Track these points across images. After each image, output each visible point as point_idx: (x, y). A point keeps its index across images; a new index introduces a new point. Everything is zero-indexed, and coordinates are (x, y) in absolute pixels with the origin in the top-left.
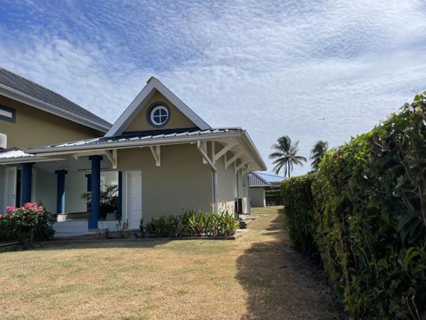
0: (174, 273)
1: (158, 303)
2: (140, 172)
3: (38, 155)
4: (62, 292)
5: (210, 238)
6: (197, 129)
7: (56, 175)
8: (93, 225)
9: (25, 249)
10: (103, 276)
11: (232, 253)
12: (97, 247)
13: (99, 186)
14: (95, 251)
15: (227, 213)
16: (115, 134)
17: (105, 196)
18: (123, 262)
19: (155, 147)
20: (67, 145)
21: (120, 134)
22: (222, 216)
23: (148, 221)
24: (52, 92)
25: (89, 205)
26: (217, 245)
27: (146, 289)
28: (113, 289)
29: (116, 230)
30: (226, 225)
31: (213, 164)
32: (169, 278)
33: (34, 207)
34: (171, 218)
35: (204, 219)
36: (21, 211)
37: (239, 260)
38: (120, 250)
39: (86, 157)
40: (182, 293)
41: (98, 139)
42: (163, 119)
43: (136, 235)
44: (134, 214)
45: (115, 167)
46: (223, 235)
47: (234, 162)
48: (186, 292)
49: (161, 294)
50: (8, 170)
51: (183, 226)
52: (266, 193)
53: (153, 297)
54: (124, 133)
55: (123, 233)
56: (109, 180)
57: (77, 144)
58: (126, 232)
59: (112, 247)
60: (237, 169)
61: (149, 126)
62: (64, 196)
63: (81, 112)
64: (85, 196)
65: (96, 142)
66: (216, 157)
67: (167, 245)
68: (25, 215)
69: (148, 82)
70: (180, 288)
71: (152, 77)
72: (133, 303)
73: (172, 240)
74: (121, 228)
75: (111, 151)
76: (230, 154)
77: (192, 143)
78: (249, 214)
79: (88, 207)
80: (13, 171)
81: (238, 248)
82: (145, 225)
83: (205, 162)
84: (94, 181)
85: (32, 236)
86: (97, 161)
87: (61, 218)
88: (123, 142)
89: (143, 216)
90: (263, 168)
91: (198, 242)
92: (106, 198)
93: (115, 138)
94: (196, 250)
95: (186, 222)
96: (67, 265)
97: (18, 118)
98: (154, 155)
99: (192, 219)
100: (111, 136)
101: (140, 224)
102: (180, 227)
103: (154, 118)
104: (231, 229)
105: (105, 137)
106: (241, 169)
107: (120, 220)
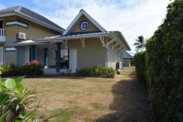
2: (76, 50)
3: (37, 42)
5: (104, 77)
6: (100, 31)
7: (44, 50)
8: (58, 71)
9: (33, 77)
13: (60, 55)
15: (112, 67)
16: (67, 33)
17: (62, 59)
19: (82, 39)
20: (48, 38)
22: (109, 69)
23: (79, 69)
25: (56, 63)
26: (107, 80)
28: (65, 92)
29: (67, 73)
30: (111, 72)
31: (107, 47)
33: (36, 62)
34: (88, 69)
35: (102, 70)
36: (31, 63)
38: (68, 79)
39: (55, 43)
41: (59, 36)
42: (86, 27)
44: (74, 67)
45: (66, 47)
46: (110, 76)
47: (116, 46)
50: (26, 47)
52: (131, 61)
54: (70, 33)
56: (64, 53)
57: (52, 37)
58: (71, 73)
59: (65, 78)
60: (117, 49)
61: (81, 30)
62: (47, 58)
64: (55, 59)
66: (108, 44)
68: (33, 65)
69: (80, 11)
71: (82, 9)
73: (88, 77)
75: (65, 41)
76: (114, 43)
77: (97, 38)
78: (122, 69)
80: (28, 48)
82: (78, 71)
83: (103, 46)
84: (58, 53)
85: (36, 73)
86: (59, 45)
87: (46, 67)
88: (69, 37)
89: (77, 67)
90: (129, 49)
91: (99, 78)
94: (98, 81)
95: (94, 70)
96: (48, 83)
98: (82, 43)
99: (97, 69)
100: (65, 34)
101: (76, 70)
102: (92, 72)
103: (83, 27)
104: (113, 74)
105: (63, 34)
106: (119, 50)
107: (68, 69)
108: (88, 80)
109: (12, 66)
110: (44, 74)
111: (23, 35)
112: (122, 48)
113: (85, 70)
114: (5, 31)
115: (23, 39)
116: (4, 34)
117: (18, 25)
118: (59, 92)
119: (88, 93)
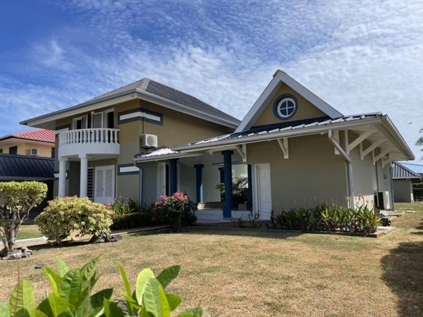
0: (311, 266)
1: (296, 294)
2: (268, 165)
3: (181, 152)
4: (210, 272)
5: (346, 233)
6: (327, 118)
7: (195, 169)
8: (227, 214)
9: (175, 232)
10: (242, 262)
11: (374, 251)
12: (233, 235)
13: (231, 179)
14: (232, 238)
15: (366, 208)
16: (244, 129)
17: (236, 187)
18: (258, 250)
19: (282, 140)
20: (203, 142)
21: (249, 129)
22: (360, 211)
23: (278, 213)
24: (189, 96)
25: (223, 196)
26: (356, 241)
27: (283, 278)
28: (252, 274)
29: (248, 220)
30: (365, 221)
31: (347, 155)
32: (305, 271)
33: (180, 196)
34: (302, 211)
35: (338, 213)
36: (171, 199)
37: (384, 260)
38: (255, 239)
39: (219, 152)
40: (320, 287)
41: (229, 135)
42: (290, 111)
43: (267, 226)
44: (264, 205)
45: (245, 160)
46: (362, 231)
47: (371, 152)
48: (325, 287)
50: (159, 165)
51: (315, 220)
52: (414, 186)
53: (291, 286)
54: (252, 128)
55: (256, 223)
56: (240, 173)
57: (212, 140)
58: (257, 222)
59: (247, 235)
60: (375, 159)
61: (276, 118)
62: (202, 187)
63: (213, 111)
64: (219, 187)
65: (228, 138)
66: (350, 147)
67: (300, 237)
68: (175, 203)
69: (274, 76)
70: (319, 281)
71: (278, 70)
72: (273, 290)
73: (304, 233)
74: (252, 218)
75: (241, 146)
76: (366, 144)
77: (322, 133)
78: (393, 210)
79: (222, 197)
80: (163, 166)
81: (381, 247)
82: (275, 216)
83: (337, 153)
84: (226, 174)
85: (179, 221)
86: (228, 154)
87: (200, 207)
88: (252, 137)
89: (273, 207)
90: (410, 157)
91: (333, 237)
92: (238, 189)
93: (245, 133)
94: (332, 246)
95: (318, 216)
96: (211, 249)
97: (165, 122)
98: (283, 149)
99: (325, 213)
100: (241, 131)
101: (270, 215)
102: (312, 220)
103: (281, 111)
104: (372, 225)
105: (235, 132)
106: (381, 159)
107: (251, 211)
108: (305, 241)
109: (132, 205)
110: (197, 222)
111: (152, 139)
112: (387, 155)
113: (294, 213)
114: (118, 132)
115: (152, 147)
116: (116, 139)
117: (143, 119)
118: (238, 273)
119: (314, 281)
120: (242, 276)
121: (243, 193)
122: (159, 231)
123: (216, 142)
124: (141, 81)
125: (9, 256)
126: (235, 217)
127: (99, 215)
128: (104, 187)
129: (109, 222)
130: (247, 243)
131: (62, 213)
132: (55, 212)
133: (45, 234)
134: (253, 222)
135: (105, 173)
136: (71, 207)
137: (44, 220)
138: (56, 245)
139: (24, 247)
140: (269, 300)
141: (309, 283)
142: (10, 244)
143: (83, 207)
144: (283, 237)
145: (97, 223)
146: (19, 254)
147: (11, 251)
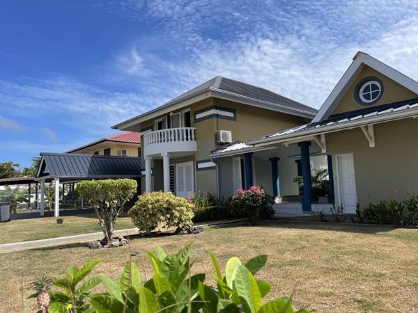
0: (406, 263)
1: (390, 292)
2: (352, 154)
3: (256, 146)
4: (291, 265)
7: (270, 162)
8: (307, 208)
9: (253, 225)
10: (326, 256)
12: (315, 229)
13: (309, 171)
14: (314, 232)
16: (322, 118)
17: (315, 180)
18: (344, 245)
19: (367, 127)
20: (278, 134)
21: (327, 118)
23: (365, 206)
24: (261, 89)
27: (374, 275)
28: (338, 270)
29: (331, 214)
32: (400, 268)
33: (256, 189)
34: (393, 205)
36: (248, 193)
38: (339, 233)
39: (295, 143)
41: (305, 126)
42: (375, 95)
43: (353, 220)
44: (348, 196)
45: (324, 151)
49: (393, 283)
50: (234, 159)
51: (409, 212)
54: (331, 116)
55: (339, 217)
56: (319, 165)
57: (287, 132)
58: (341, 215)
59: (330, 229)
61: (360, 105)
62: (278, 181)
63: (287, 102)
64: (296, 180)
65: (304, 129)
67: (393, 232)
68: (252, 196)
69: (354, 59)
72: (363, 287)
73: (396, 227)
74: (335, 212)
75: (319, 136)
77: (414, 117)
79: (300, 190)
80: (238, 161)
82: (362, 209)
84: (304, 166)
85: (257, 214)
86: (305, 147)
87: (278, 200)
88: (331, 126)
89: (359, 200)
92: (317, 182)
93: (323, 123)
96: (291, 242)
97: (238, 117)
98: (366, 135)
100: (318, 121)
101: (356, 208)
102: (406, 213)
103: (364, 96)
105: (312, 122)
107: (334, 204)
108: (399, 237)
109: (211, 199)
110: (276, 215)
111: (227, 135)
113: (384, 206)
114: (195, 130)
115: (227, 143)
116: (193, 137)
117: (218, 116)
118: (322, 268)
119: (411, 279)
120: (327, 272)
121: (323, 185)
122: (238, 223)
123: (291, 133)
124: (214, 80)
125: (109, 244)
126: (315, 211)
127: (182, 208)
128: (185, 181)
129: (191, 215)
130: (330, 238)
131: (150, 206)
132: (144, 205)
133: (137, 225)
134: (336, 215)
135: (184, 169)
136: (157, 201)
137: (136, 213)
138: (146, 236)
139: (121, 237)
140: (359, 297)
141: (405, 281)
142: (110, 234)
143: (167, 201)
144: (373, 232)
145: (181, 215)
146: (117, 243)
147: (111, 240)
